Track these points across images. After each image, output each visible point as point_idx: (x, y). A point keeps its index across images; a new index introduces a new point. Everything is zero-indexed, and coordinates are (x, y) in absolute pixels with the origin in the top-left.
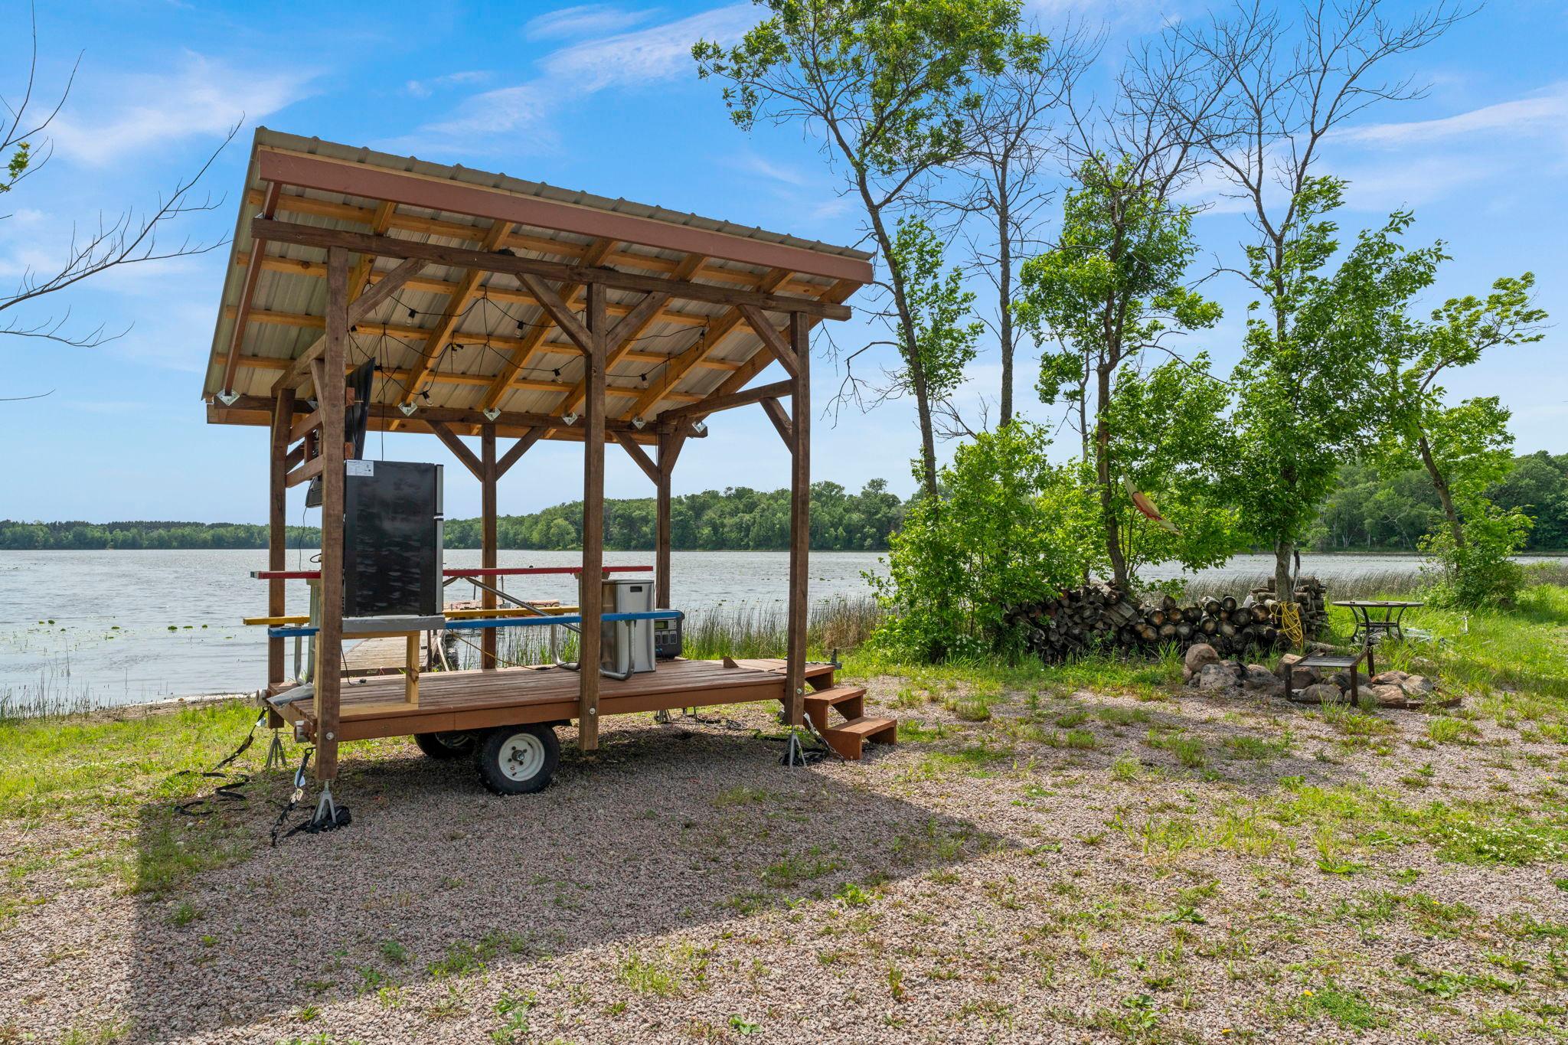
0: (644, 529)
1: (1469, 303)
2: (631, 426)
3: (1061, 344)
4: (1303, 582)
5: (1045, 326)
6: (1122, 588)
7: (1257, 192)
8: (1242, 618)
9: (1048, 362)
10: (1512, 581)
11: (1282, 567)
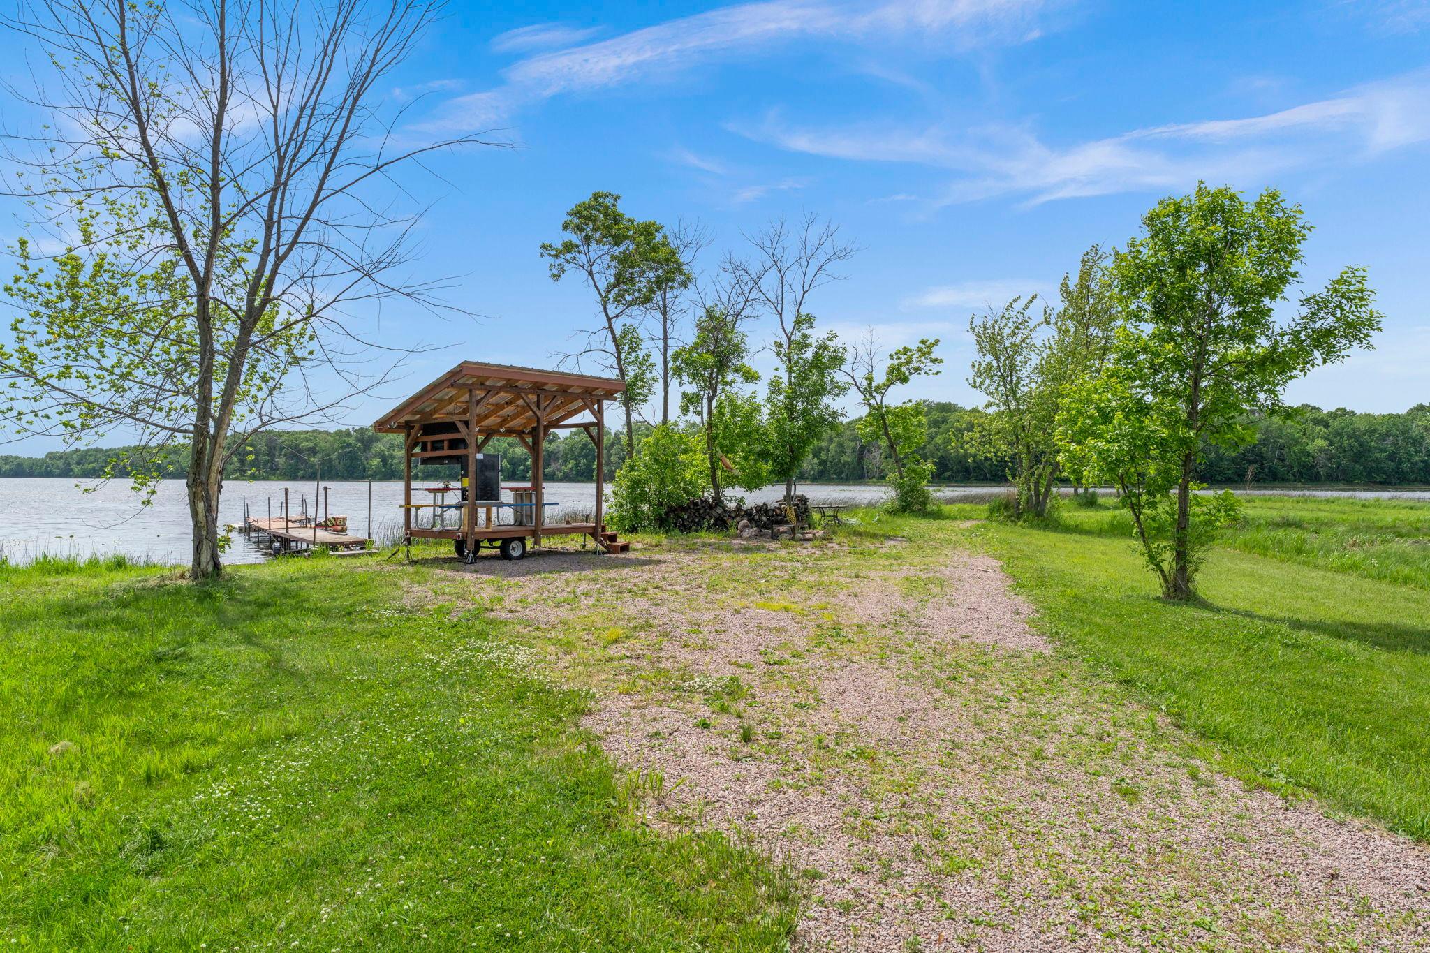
1: (906, 350)
2: (524, 432)
3: (691, 389)
4: (797, 497)
5: (686, 378)
6: (718, 500)
7: (781, 314)
8: (770, 513)
9: (685, 396)
10: (925, 499)
11: (788, 491)
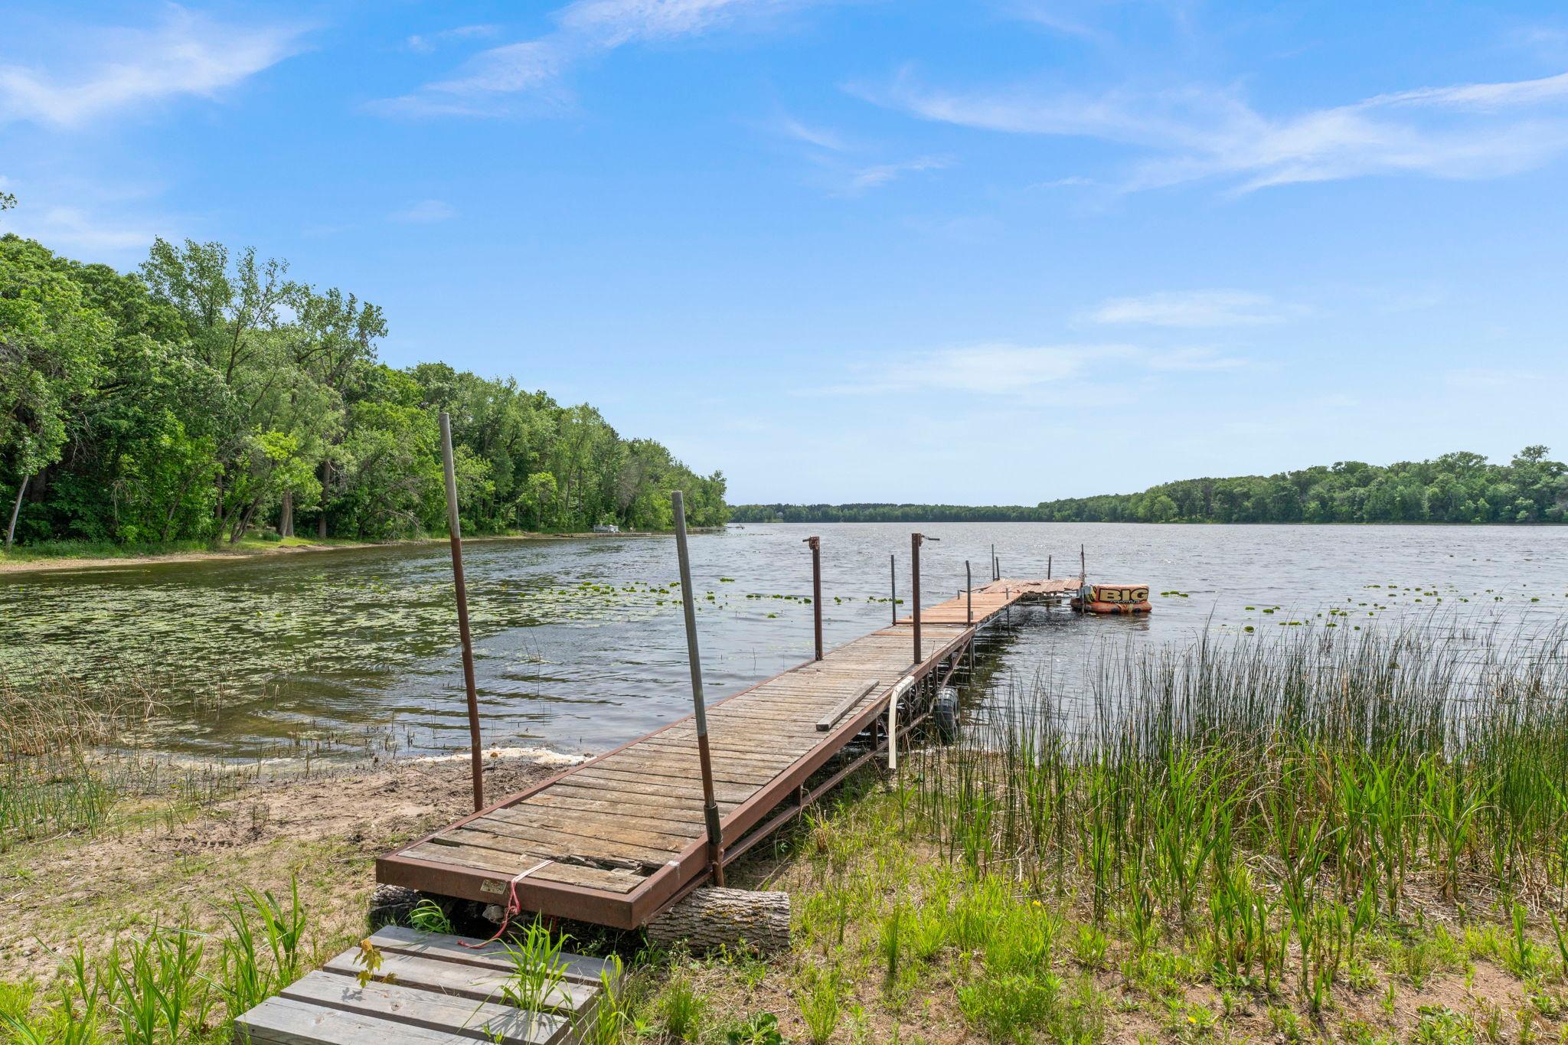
0: (1246, 503)
